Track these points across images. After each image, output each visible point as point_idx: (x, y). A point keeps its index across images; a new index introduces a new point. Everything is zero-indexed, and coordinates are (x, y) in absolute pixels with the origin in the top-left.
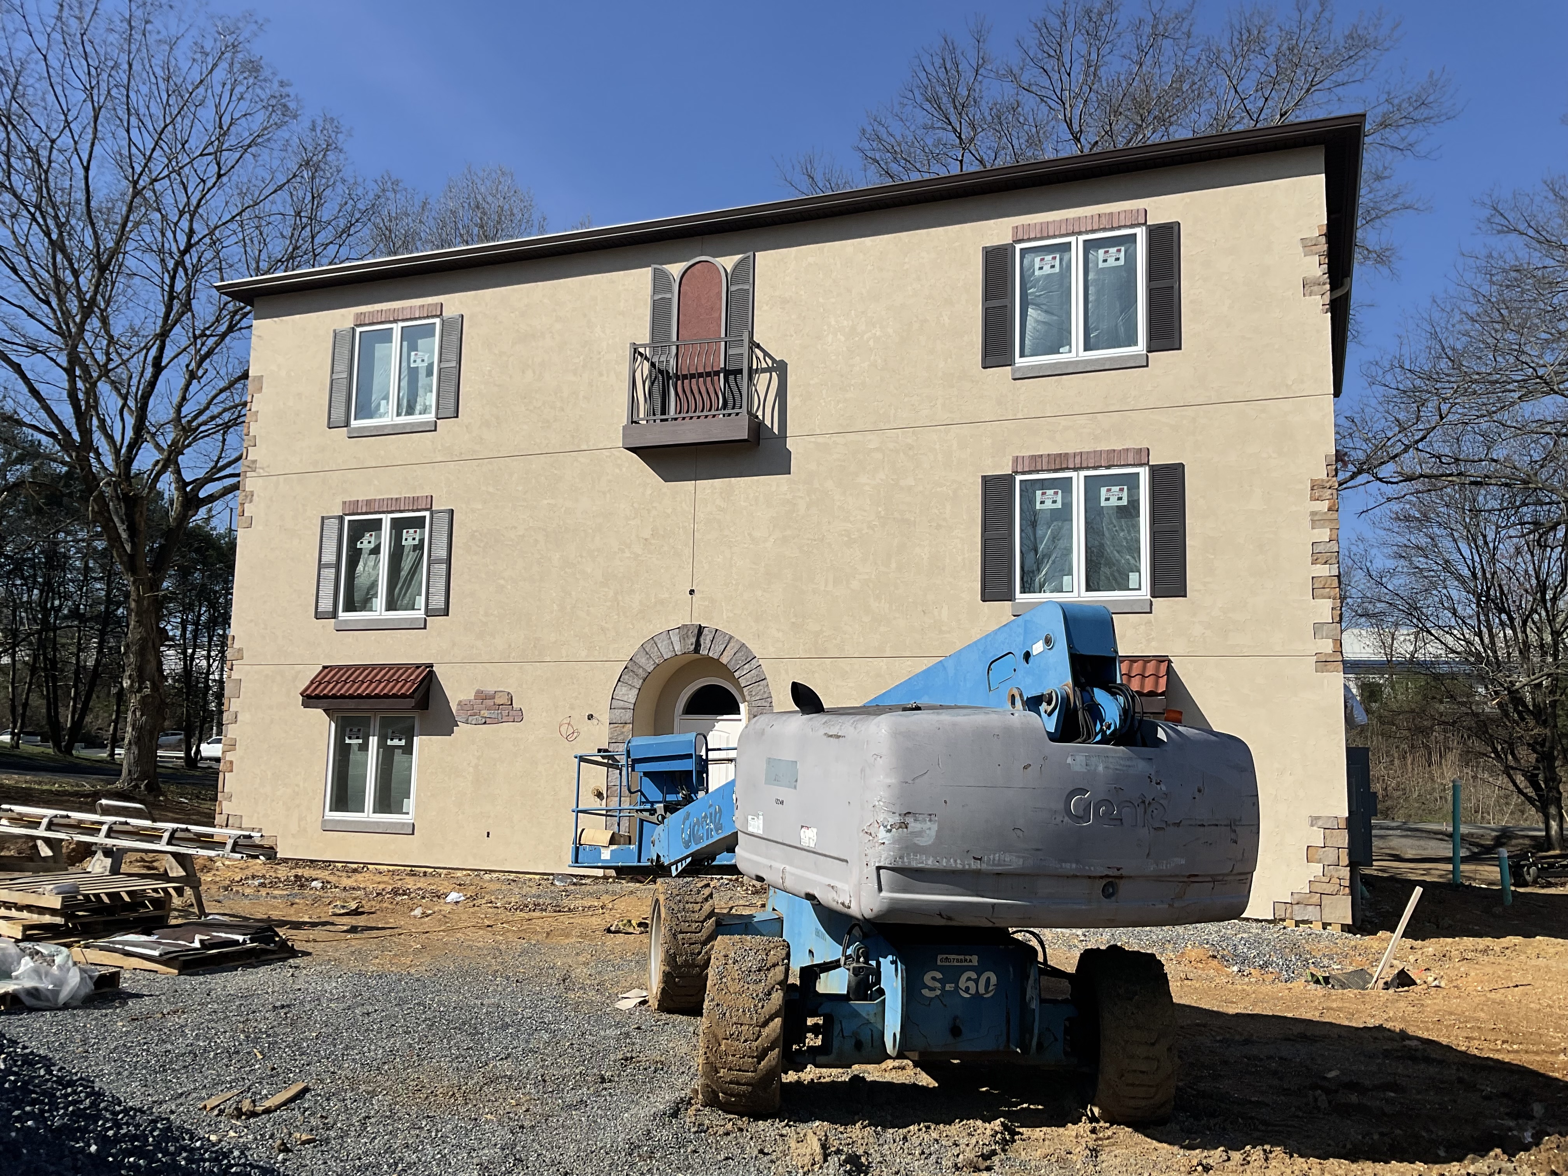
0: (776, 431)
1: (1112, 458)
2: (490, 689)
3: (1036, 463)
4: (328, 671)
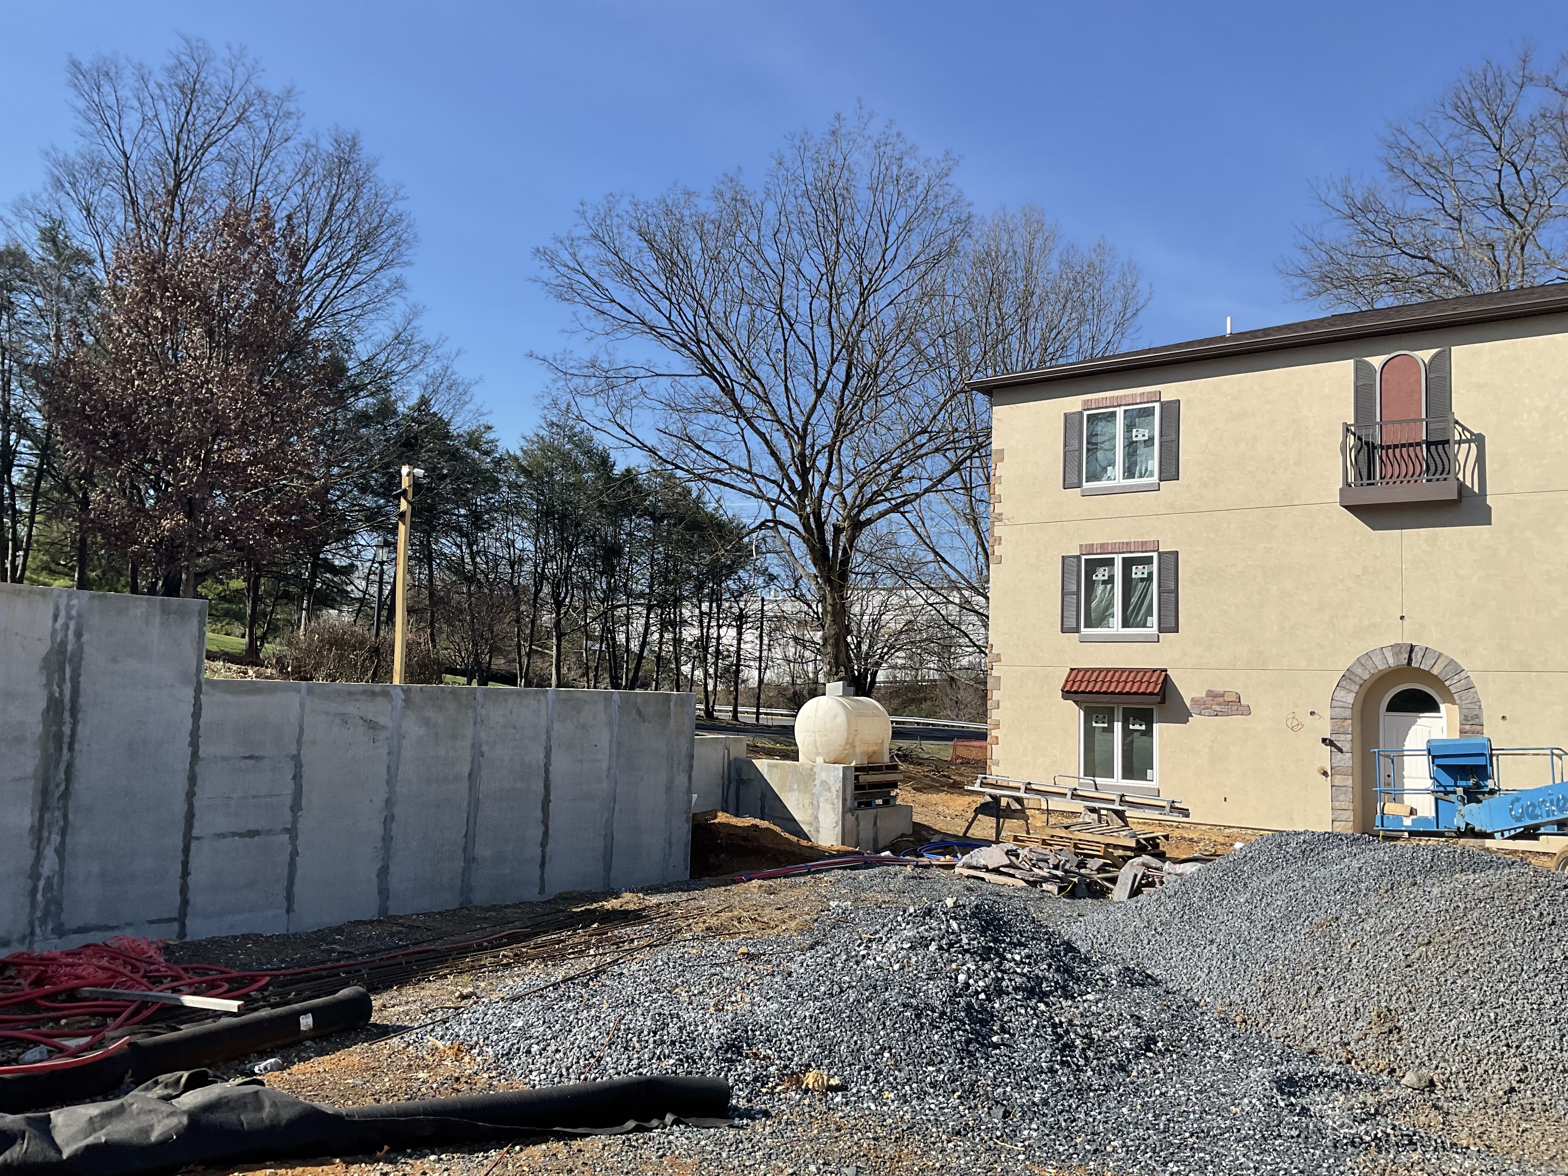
0: (1476, 490)
2: (1220, 689)
4: (1075, 672)
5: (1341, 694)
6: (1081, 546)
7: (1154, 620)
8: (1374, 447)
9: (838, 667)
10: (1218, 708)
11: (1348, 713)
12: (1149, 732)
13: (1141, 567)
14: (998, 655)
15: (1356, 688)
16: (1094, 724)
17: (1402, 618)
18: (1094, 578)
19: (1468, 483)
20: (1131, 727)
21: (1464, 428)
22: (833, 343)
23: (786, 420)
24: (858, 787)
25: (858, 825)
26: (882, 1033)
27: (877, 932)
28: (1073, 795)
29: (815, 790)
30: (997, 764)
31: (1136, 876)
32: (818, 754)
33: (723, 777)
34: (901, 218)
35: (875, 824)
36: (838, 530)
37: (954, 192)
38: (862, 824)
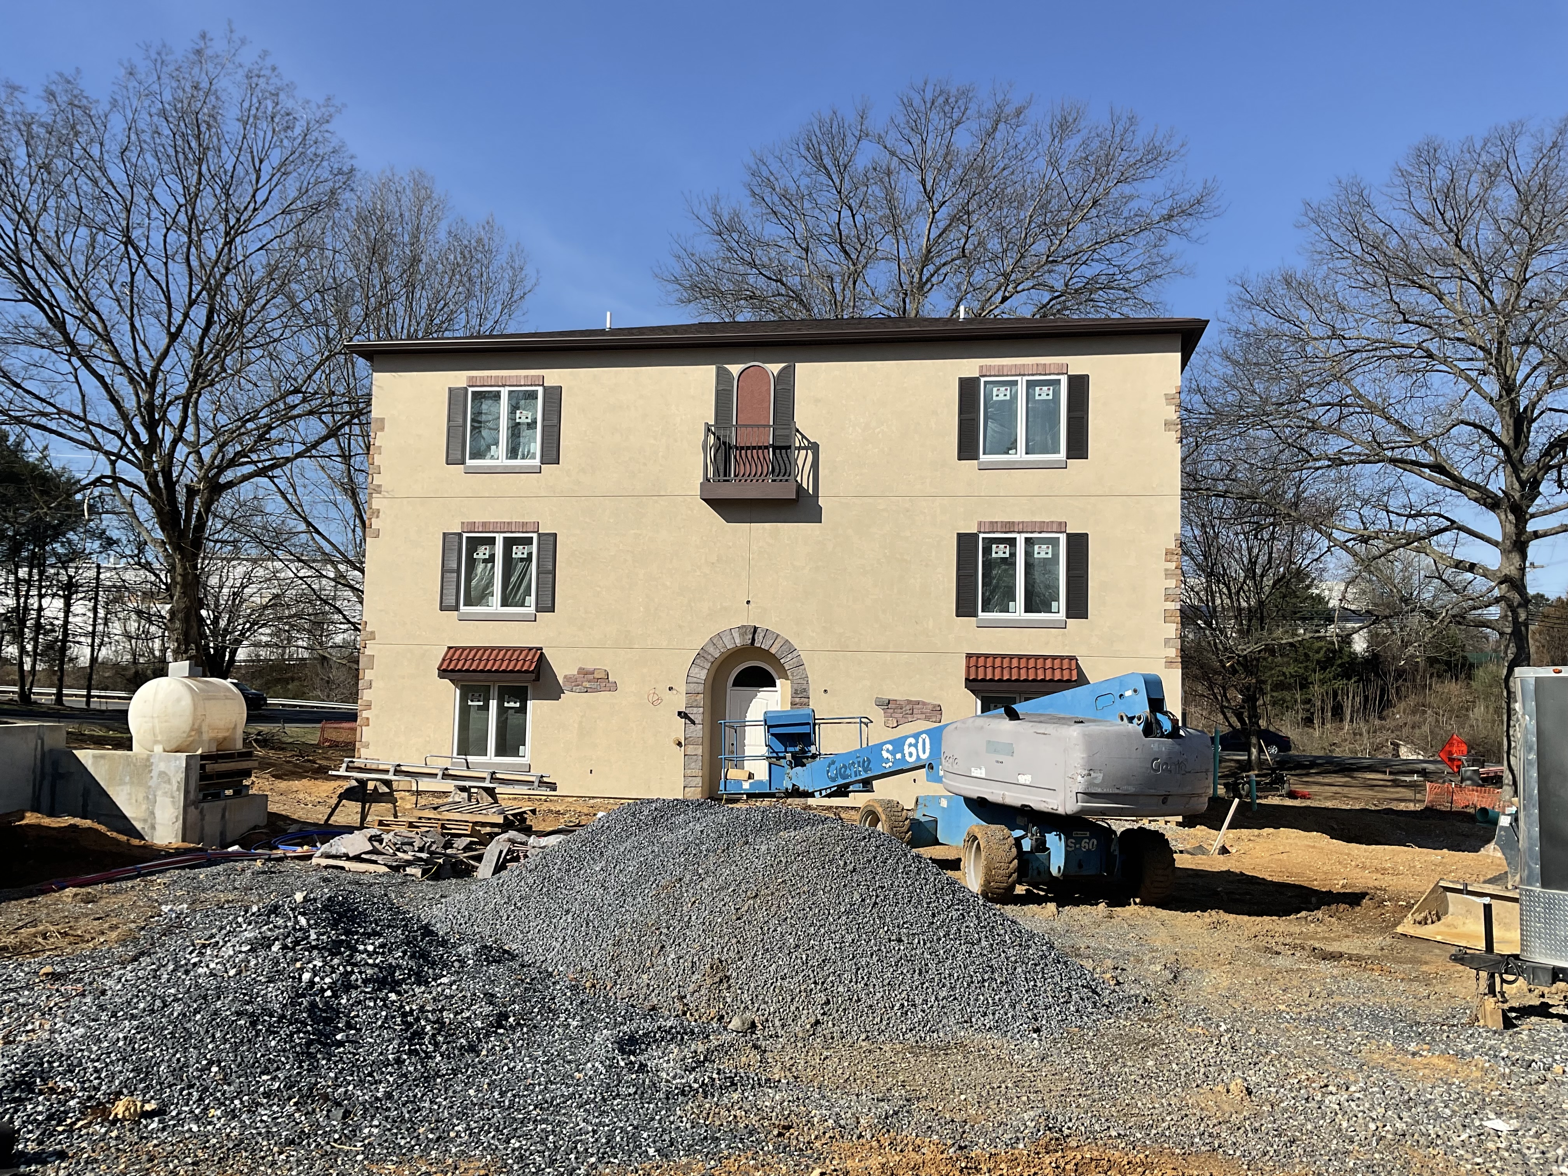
0: (811, 491)
1: (1043, 527)
2: (590, 667)
3: (993, 526)
4: (452, 651)
5: (695, 671)
6: (463, 523)
7: (532, 600)
8: (730, 448)
9: (187, 645)
10: (588, 685)
11: (701, 688)
12: (523, 710)
13: (521, 547)
14: (372, 633)
15: (708, 665)
16: (470, 703)
17: (748, 602)
18: (475, 556)
19: (805, 485)
20: (506, 705)
21: (803, 437)
22: (191, 284)
23: (131, 364)
24: (204, 776)
25: (203, 819)
26: (210, 1046)
27: (212, 936)
28: (444, 774)
29: (152, 783)
30: (367, 746)
31: (501, 852)
32: (156, 742)
33: (34, 772)
34: (275, 158)
35: (223, 816)
36: (191, 492)
37: (335, 142)
38: (207, 818)
